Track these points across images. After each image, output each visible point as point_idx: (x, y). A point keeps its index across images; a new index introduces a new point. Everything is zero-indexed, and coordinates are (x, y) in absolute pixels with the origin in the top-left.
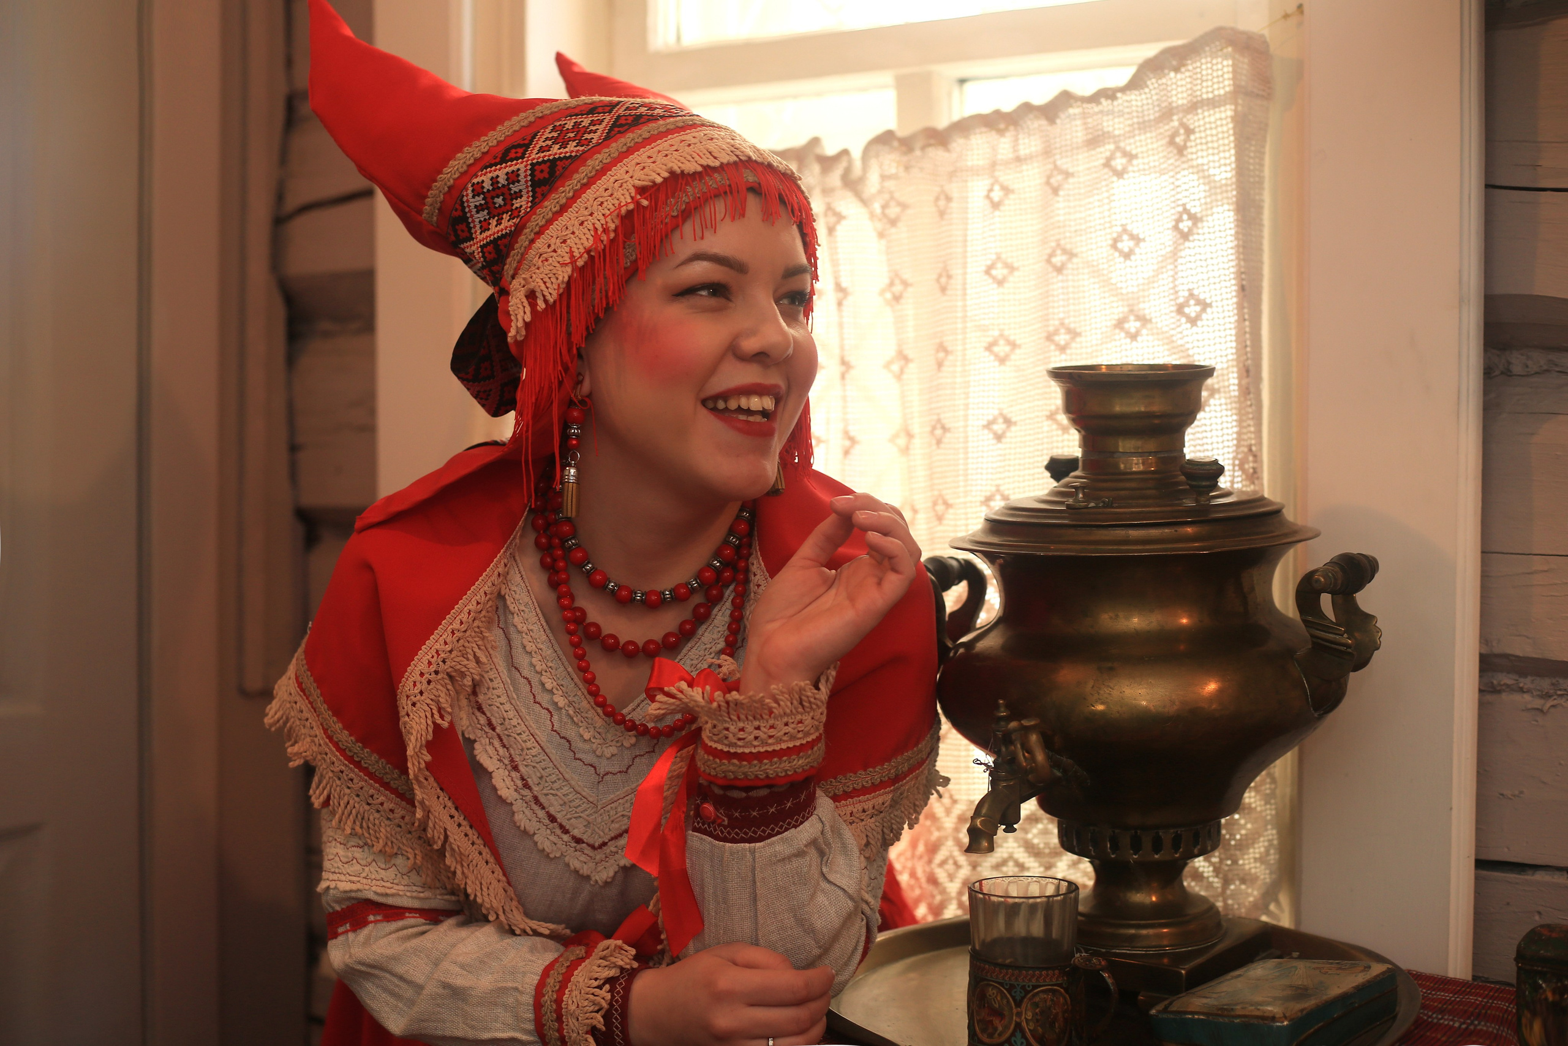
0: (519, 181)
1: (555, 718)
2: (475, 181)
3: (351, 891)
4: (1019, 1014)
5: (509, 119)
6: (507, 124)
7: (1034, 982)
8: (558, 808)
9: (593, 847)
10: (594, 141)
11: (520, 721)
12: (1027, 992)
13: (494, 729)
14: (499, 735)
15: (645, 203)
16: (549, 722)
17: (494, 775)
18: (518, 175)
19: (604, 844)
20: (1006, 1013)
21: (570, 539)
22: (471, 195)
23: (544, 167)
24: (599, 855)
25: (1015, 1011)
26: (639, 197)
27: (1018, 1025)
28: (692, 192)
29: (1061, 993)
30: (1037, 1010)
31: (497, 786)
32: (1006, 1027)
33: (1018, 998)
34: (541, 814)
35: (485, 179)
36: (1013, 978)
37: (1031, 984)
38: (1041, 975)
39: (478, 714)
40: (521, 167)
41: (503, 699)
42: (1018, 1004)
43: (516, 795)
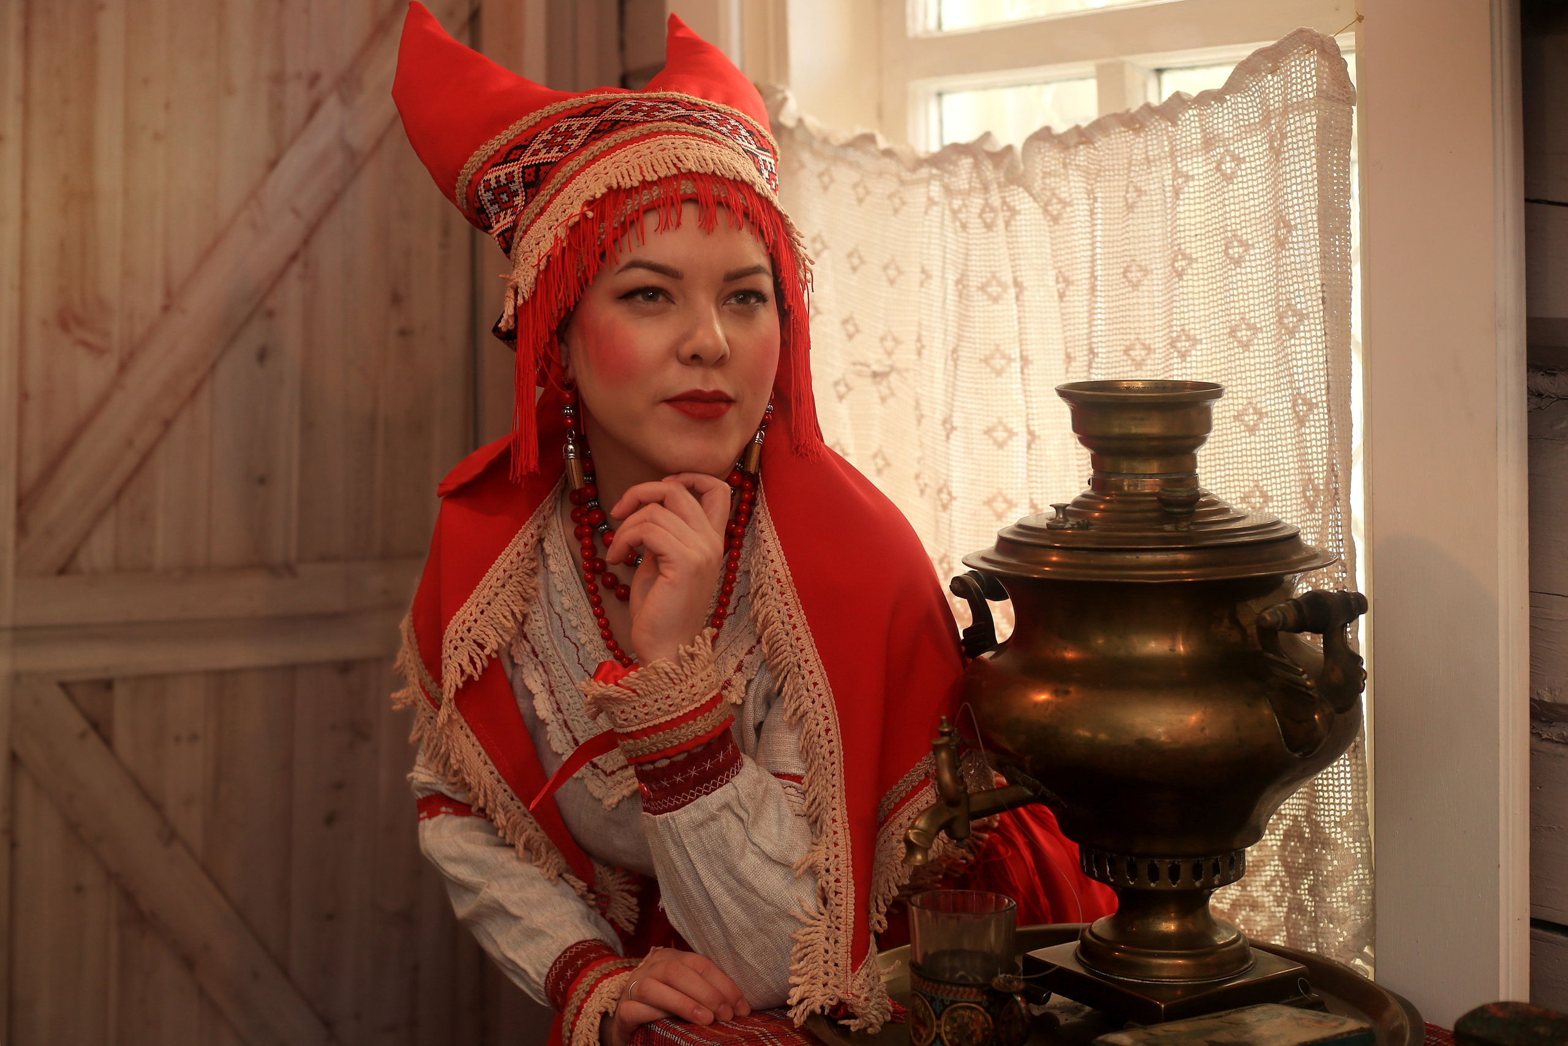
0: (514, 182)
1: (581, 652)
2: (486, 178)
3: (427, 783)
4: (939, 1026)
5: (520, 118)
6: (518, 123)
7: (951, 997)
8: (581, 734)
9: (605, 773)
10: (572, 147)
11: (554, 652)
12: (946, 1007)
13: (537, 656)
14: (541, 662)
15: (590, 214)
16: (575, 656)
17: (536, 697)
18: (513, 177)
19: (613, 773)
20: (929, 1025)
21: (590, 501)
22: (483, 191)
23: (531, 170)
24: (610, 781)
25: (935, 1023)
26: (586, 208)
27: (938, 1036)
28: (630, 206)
29: (980, 1011)
30: (955, 1025)
31: (537, 708)
32: (929, 1036)
33: (938, 1011)
34: (569, 735)
35: (491, 176)
36: (933, 991)
37: (949, 999)
38: (958, 992)
39: (525, 642)
40: (515, 168)
41: (544, 631)
42: (938, 1018)
43: (552, 717)
